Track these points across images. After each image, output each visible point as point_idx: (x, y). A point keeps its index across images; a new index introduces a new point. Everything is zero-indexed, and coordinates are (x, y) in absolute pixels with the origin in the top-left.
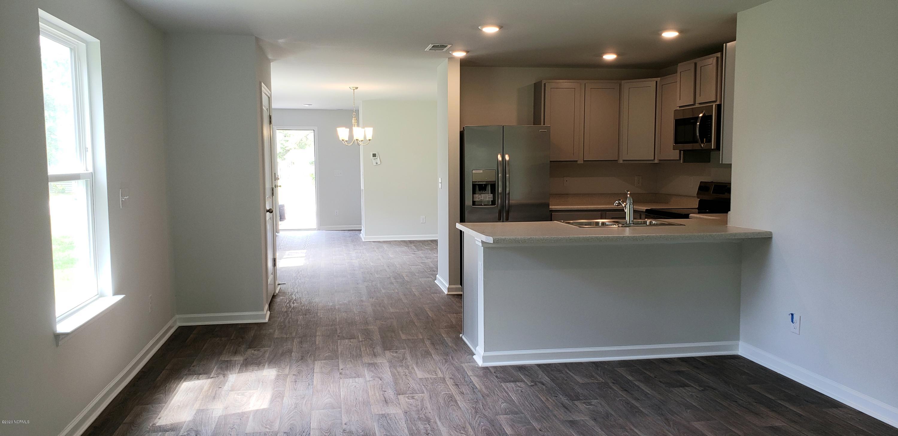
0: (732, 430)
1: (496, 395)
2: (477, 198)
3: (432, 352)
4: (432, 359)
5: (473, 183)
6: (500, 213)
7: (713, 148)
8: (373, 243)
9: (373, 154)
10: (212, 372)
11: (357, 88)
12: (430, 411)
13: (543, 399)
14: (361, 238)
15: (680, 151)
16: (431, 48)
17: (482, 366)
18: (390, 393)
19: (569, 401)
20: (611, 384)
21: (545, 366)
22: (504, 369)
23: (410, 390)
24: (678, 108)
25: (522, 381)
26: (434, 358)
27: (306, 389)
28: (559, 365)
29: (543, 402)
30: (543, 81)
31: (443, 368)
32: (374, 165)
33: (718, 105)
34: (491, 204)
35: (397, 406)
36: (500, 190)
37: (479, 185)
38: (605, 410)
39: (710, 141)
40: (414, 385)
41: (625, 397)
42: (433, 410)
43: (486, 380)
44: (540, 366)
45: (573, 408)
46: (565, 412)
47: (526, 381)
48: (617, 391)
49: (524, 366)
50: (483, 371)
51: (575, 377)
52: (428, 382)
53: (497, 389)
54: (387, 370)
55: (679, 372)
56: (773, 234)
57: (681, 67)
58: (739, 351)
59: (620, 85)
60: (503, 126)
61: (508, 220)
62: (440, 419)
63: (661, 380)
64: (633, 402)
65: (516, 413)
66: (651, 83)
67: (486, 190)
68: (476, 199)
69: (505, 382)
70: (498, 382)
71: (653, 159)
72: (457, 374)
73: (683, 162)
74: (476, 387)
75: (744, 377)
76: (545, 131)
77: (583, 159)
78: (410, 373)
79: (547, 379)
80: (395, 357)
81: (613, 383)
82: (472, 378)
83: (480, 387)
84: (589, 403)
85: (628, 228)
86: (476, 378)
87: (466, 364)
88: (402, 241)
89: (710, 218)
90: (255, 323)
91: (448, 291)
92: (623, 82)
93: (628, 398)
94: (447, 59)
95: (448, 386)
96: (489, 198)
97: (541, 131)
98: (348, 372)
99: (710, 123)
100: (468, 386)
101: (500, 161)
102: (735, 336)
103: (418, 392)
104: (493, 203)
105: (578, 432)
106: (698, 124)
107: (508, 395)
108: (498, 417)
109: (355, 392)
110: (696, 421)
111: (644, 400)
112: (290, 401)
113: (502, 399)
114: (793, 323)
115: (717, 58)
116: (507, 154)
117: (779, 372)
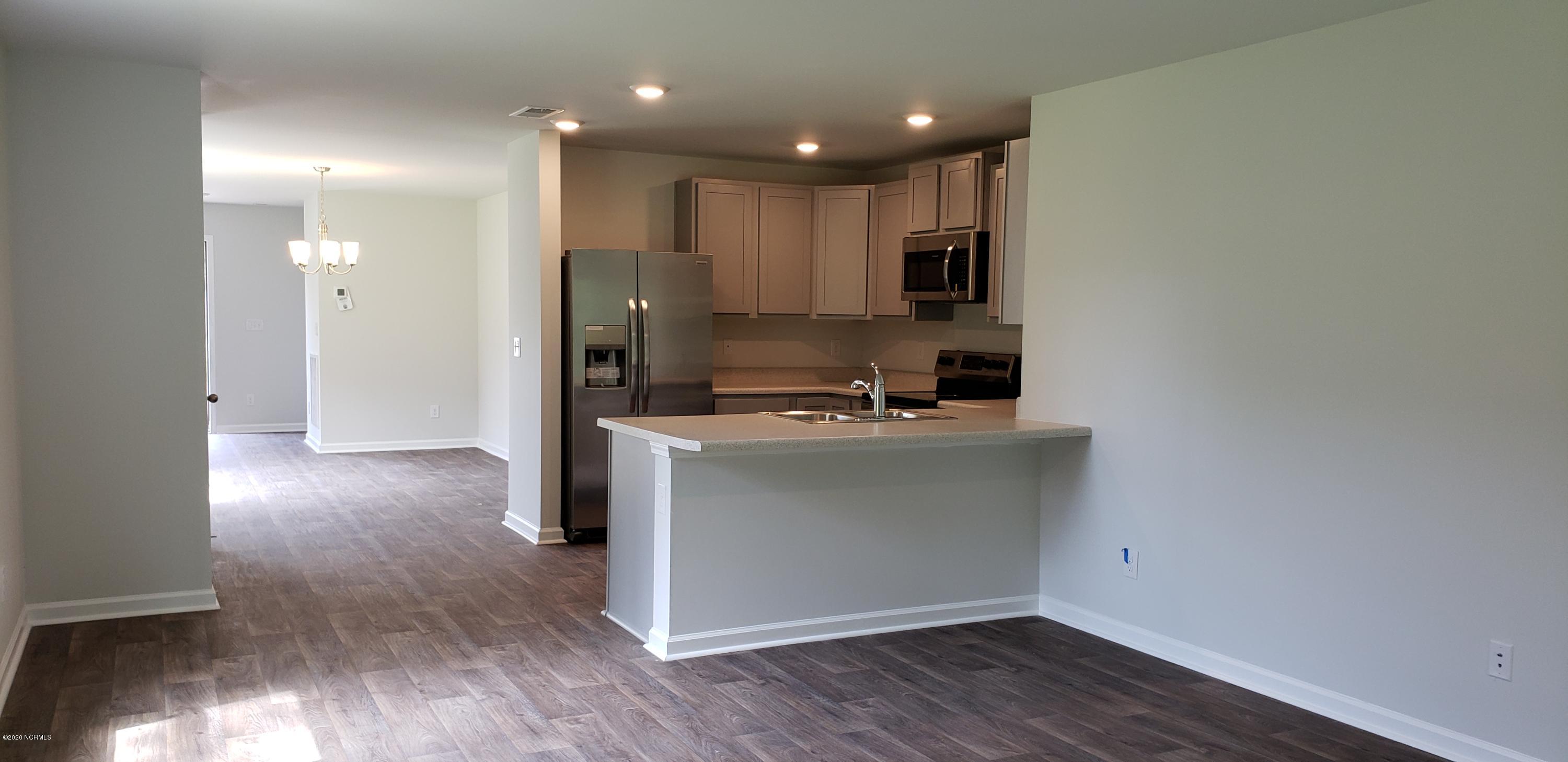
0: (1085, 726)
1: (714, 704)
2: (593, 373)
3: (568, 643)
4: (574, 656)
5: (587, 348)
6: (634, 398)
7: (970, 299)
8: (338, 456)
9: (338, 290)
10: (165, 706)
11: (328, 169)
12: (619, 741)
13: (793, 704)
14: (309, 449)
15: (911, 302)
16: (523, 112)
17: (667, 660)
18: (533, 717)
19: (831, 703)
20: (882, 672)
21: (768, 652)
22: (704, 661)
23: (566, 710)
24: (909, 235)
25: (743, 679)
26: (577, 653)
27: (374, 722)
28: (788, 649)
29: (794, 709)
30: (693, 179)
31: (602, 669)
32: (341, 310)
33: (978, 232)
34: (616, 384)
35: (557, 737)
36: (634, 360)
37: (594, 351)
38: (892, 712)
39: (966, 288)
40: (568, 701)
41: (912, 691)
42: (623, 737)
43: (686, 682)
44: (758, 652)
45: (844, 714)
46: (835, 720)
47: (749, 677)
48: (896, 682)
49: (735, 654)
50: (672, 668)
51: (823, 665)
52: (588, 693)
53: (711, 695)
54: (503, 680)
55: (970, 647)
56: (1093, 430)
57: (914, 170)
58: (1038, 609)
59: (813, 193)
60: (637, 252)
61: (646, 412)
62: (644, 752)
63: (951, 660)
64: (928, 696)
65: (763, 730)
66: (860, 193)
67: (607, 361)
68: (591, 377)
69: (718, 683)
70: (706, 683)
71: (864, 314)
72: (630, 676)
73: (915, 320)
74: (676, 695)
75: (1062, 648)
76: (705, 264)
77: (758, 311)
78: (548, 681)
79: (781, 672)
80: (504, 657)
81: (884, 670)
82: (660, 681)
83: (682, 694)
84: (864, 703)
85: (877, 424)
86: (667, 681)
87: (637, 659)
88: (395, 452)
89: (973, 406)
90: (196, 612)
91: (540, 540)
92: (817, 188)
93: (917, 691)
94: (539, 131)
95: (627, 697)
96: (613, 373)
97: (698, 263)
98: (433, 688)
99: (965, 260)
100: (662, 694)
101: (633, 310)
102: (1033, 588)
103: (581, 712)
104: (621, 382)
105: (871, 749)
106: (947, 261)
107: (733, 702)
108: (737, 738)
109: (467, 721)
110: (1031, 718)
111: (943, 693)
112: (355, 746)
113: (727, 709)
114: (1127, 562)
115: (977, 159)
116: (643, 300)
117: (1106, 638)
